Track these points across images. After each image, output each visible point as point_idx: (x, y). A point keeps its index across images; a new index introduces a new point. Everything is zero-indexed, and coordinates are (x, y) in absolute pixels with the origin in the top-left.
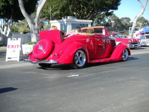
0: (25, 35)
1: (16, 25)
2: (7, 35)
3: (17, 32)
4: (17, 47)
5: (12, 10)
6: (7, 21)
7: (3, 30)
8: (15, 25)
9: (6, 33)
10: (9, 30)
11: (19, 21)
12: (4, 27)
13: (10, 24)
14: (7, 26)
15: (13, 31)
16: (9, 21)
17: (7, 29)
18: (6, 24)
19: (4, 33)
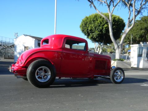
0: (111, 54)
1: (105, 47)
3: (106, 52)
5: (104, 37)
6: (100, 44)
7: (97, 50)
10: (101, 50)
11: (108, 45)
12: (98, 48)
13: (102, 46)
14: (100, 48)
16: (101, 44)
17: (100, 50)
18: (99, 46)
19: (98, 52)
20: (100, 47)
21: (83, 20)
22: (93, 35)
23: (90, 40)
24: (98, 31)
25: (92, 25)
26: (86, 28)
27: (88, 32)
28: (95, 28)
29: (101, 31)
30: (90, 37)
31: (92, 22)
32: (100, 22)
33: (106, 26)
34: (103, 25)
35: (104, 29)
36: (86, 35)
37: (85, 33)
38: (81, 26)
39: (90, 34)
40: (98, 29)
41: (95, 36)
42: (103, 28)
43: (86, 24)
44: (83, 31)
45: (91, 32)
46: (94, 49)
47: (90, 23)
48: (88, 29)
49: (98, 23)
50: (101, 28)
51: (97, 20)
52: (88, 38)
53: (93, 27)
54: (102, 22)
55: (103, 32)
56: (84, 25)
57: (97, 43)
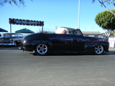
2: (108, 36)
3: (113, 35)
4: (113, 41)
5: (112, 25)
6: (109, 30)
7: (107, 34)
8: (112, 32)
9: (108, 35)
10: (109, 34)
11: (114, 30)
12: (107, 33)
13: (110, 31)
15: (111, 35)
16: (110, 30)
17: (108, 34)
19: (107, 35)
20: (108, 32)
21: (97, 16)
22: (104, 24)
23: (102, 28)
24: (107, 22)
25: (103, 18)
26: (99, 20)
27: (100, 23)
28: (105, 20)
29: (109, 21)
30: (101, 26)
31: (103, 16)
32: (108, 15)
33: (113, 18)
34: (111, 18)
35: (112, 20)
36: (98, 25)
37: (98, 24)
38: (95, 20)
39: (102, 24)
40: (107, 21)
41: (105, 25)
42: (110, 20)
43: (99, 18)
44: (97, 22)
45: (102, 23)
46: (104, 33)
47: (102, 17)
48: (100, 21)
49: (107, 17)
50: (109, 19)
51: (106, 15)
52: (101, 27)
53: (104, 20)
54: (110, 16)
55: (111, 22)
56: (97, 18)
57: (106, 30)
